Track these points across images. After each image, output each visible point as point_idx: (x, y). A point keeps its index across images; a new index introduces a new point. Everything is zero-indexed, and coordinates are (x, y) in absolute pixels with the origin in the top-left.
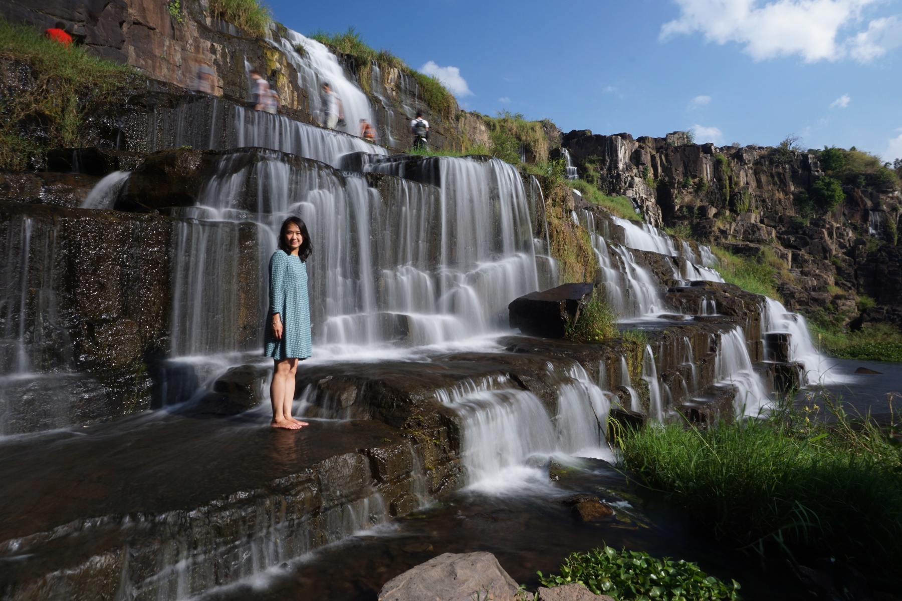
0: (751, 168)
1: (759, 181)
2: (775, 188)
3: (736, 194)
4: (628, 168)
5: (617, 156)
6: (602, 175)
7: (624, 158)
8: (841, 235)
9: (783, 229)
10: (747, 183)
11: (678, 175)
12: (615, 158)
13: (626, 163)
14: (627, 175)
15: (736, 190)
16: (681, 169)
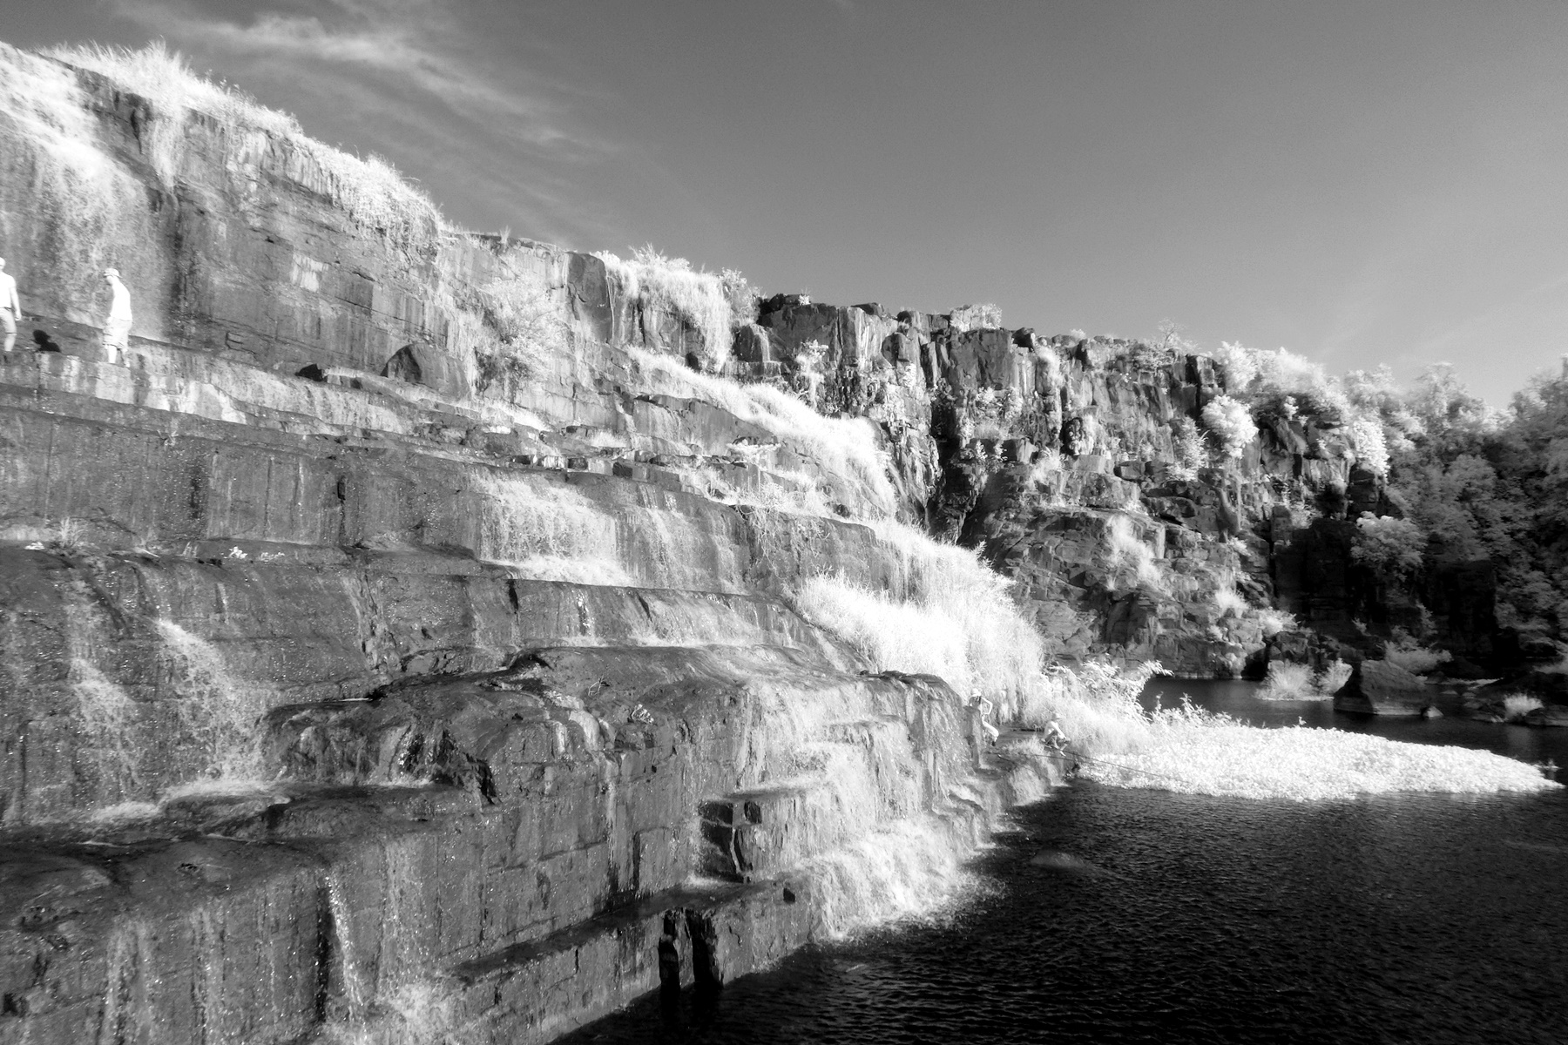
0: (1102, 376)
1: (1114, 400)
2: (1141, 413)
3: (1071, 422)
4: (877, 366)
5: (855, 344)
6: (826, 378)
7: (869, 348)
8: (1249, 500)
9: (1153, 486)
10: (1094, 403)
11: (968, 383)
12: (851, 347)
13: (872, 359)
14: (873, 379)
15: (1074, 415)
16: (974, 372)
